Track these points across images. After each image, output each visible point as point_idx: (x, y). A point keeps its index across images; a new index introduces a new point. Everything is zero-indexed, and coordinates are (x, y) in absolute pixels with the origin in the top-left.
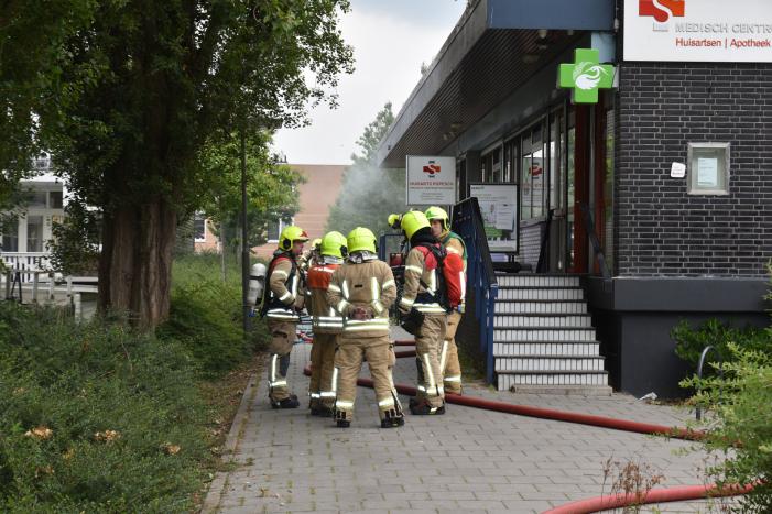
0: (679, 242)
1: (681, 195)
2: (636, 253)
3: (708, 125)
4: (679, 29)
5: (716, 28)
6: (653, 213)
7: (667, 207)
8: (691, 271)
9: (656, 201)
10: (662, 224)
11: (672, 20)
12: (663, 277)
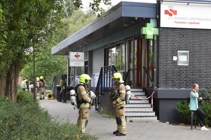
0: (175, 79)
1: (176, 65)
2: (164, 82)
3: (183, 46)
4: (175, 18)
5: (185, 18)
6: (168, 70)
7: (172, 69)
8: (179, 87)
9: (169, 67)
10: (171, 74)
11: (174, 16)
12: (171, 89)
